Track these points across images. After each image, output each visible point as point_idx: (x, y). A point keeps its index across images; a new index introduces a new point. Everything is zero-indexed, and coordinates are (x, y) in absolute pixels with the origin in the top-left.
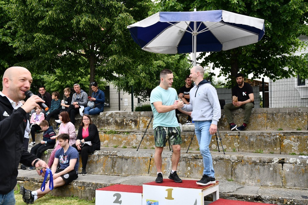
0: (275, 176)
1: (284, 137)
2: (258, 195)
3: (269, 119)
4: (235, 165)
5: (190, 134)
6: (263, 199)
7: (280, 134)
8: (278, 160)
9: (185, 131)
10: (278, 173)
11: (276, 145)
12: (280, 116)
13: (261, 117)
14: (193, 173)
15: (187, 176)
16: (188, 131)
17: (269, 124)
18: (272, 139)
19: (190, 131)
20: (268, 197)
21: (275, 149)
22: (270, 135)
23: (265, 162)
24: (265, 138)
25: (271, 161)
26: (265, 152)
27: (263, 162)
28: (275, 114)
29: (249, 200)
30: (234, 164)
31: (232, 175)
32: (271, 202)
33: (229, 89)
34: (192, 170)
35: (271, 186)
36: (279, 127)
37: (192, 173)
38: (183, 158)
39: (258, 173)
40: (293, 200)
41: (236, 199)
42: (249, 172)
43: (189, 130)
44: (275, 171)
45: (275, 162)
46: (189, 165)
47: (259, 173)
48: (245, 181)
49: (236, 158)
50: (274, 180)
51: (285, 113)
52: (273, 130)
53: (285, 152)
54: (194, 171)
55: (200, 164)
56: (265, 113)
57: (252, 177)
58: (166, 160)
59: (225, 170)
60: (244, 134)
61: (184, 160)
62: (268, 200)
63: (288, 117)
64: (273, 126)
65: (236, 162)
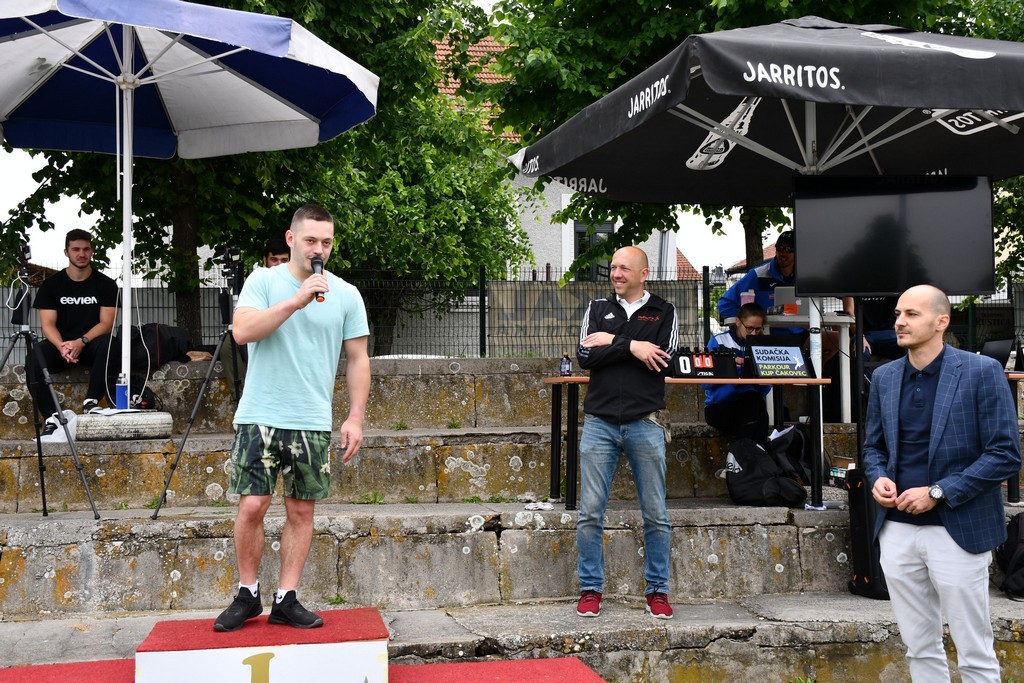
0: (478, 571)
1: (445, 449)
2: (483, 638)
4: (347, 548)
5: (119, 450)
6: (505, 647)
7: (434, 442)
8: (483, 520)
9: (97, 439)
10: (486, 563)
11: (422, 476)
12: (399, 386)
13: (340, 388)
14: (191, 590)
15: (168, 603)
16: (108, 439)
18: (411, 458)
19: (118, 438)
20: (518, 639)
21: (421, 487)
22: (405, 444)
23: (443, 531)
24: (388, 454)
25: (463, 524)
26: (390, 501)
27: (439, 529)
28: (382, 380)
29: (459, 657)
30: (344, 544)
31: (340, 583)
32: (527, 654)
33: (171, 294)
34: (187, 580)
35: (470, 606)
36: (397, 419)
37: (187, 593)
38: (150, 538)
39: (426, 567)
40: (587, 638)
41: (420, 661)
42: (395, 567)
43: (113, 434)
44: (477, 556)
45: (476, 526)
46: (177, 564)
47: (429, 567)
48: (385, 598)
49: (351, 526)
50: (478, 584)
51: (414, 375)
52: (380, 428)
53: (451, 496)
54: (195, 582)
55: (220, 555)
57: (407, 583)
58: (73, 552)
59: (313, 568)
61: (151, 547)
62: (520, 647)
63: (421, 387)
64: (379, 418)
65: (352, 536)
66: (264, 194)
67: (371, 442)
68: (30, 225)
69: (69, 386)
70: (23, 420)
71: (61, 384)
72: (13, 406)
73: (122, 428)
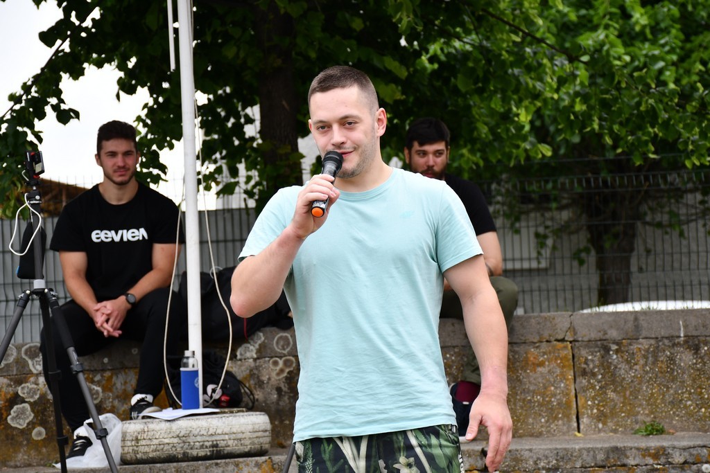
3: (584, 373)
9: (153, 461)
12: (645, 357)
13: (542, 364)
16: (171, 459)
17: (588, 403)
19: (186, 458)
22: (663, 460)
28: (614, 347)
36: (644, 415)
43: (179, 451)
51: (670, 338)
52: (615, 431)
56: (563, 340)
60: (517, 460)
63: (686, 358)
64: (613, 414)
66: (403, 42)
67: (601, 457)
68: (42, 116)
69: (107, 374)
70: (39, 434)
71: (95, 371)
72: (23, 411)
73: (191, 440)
